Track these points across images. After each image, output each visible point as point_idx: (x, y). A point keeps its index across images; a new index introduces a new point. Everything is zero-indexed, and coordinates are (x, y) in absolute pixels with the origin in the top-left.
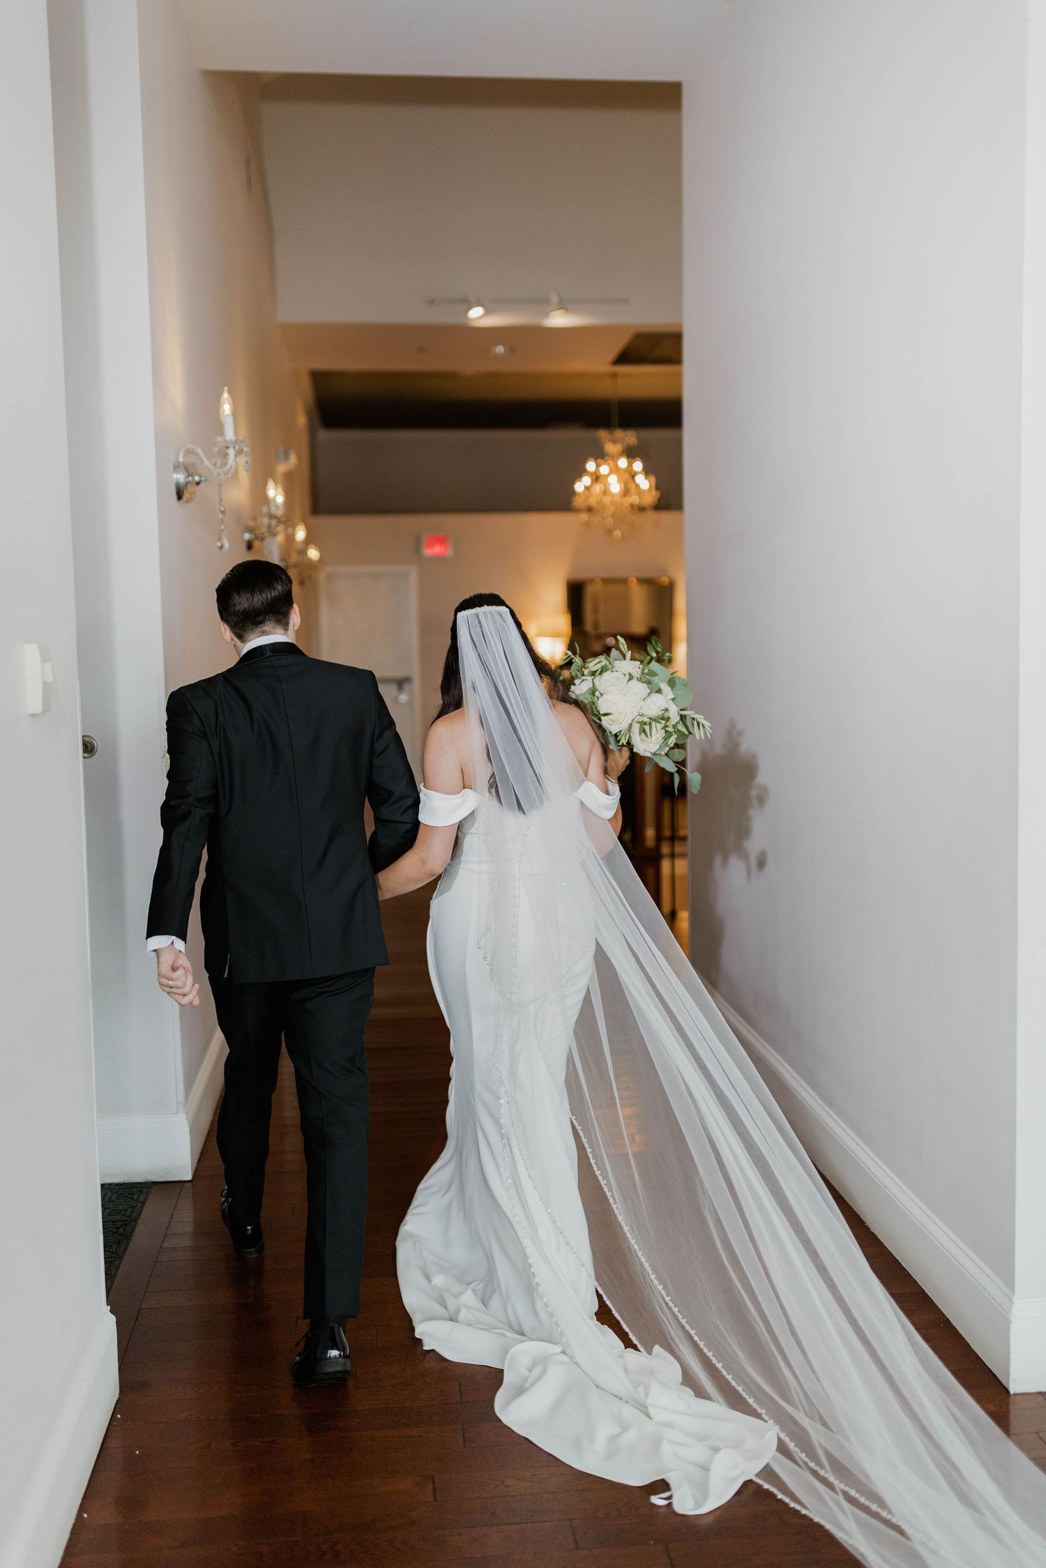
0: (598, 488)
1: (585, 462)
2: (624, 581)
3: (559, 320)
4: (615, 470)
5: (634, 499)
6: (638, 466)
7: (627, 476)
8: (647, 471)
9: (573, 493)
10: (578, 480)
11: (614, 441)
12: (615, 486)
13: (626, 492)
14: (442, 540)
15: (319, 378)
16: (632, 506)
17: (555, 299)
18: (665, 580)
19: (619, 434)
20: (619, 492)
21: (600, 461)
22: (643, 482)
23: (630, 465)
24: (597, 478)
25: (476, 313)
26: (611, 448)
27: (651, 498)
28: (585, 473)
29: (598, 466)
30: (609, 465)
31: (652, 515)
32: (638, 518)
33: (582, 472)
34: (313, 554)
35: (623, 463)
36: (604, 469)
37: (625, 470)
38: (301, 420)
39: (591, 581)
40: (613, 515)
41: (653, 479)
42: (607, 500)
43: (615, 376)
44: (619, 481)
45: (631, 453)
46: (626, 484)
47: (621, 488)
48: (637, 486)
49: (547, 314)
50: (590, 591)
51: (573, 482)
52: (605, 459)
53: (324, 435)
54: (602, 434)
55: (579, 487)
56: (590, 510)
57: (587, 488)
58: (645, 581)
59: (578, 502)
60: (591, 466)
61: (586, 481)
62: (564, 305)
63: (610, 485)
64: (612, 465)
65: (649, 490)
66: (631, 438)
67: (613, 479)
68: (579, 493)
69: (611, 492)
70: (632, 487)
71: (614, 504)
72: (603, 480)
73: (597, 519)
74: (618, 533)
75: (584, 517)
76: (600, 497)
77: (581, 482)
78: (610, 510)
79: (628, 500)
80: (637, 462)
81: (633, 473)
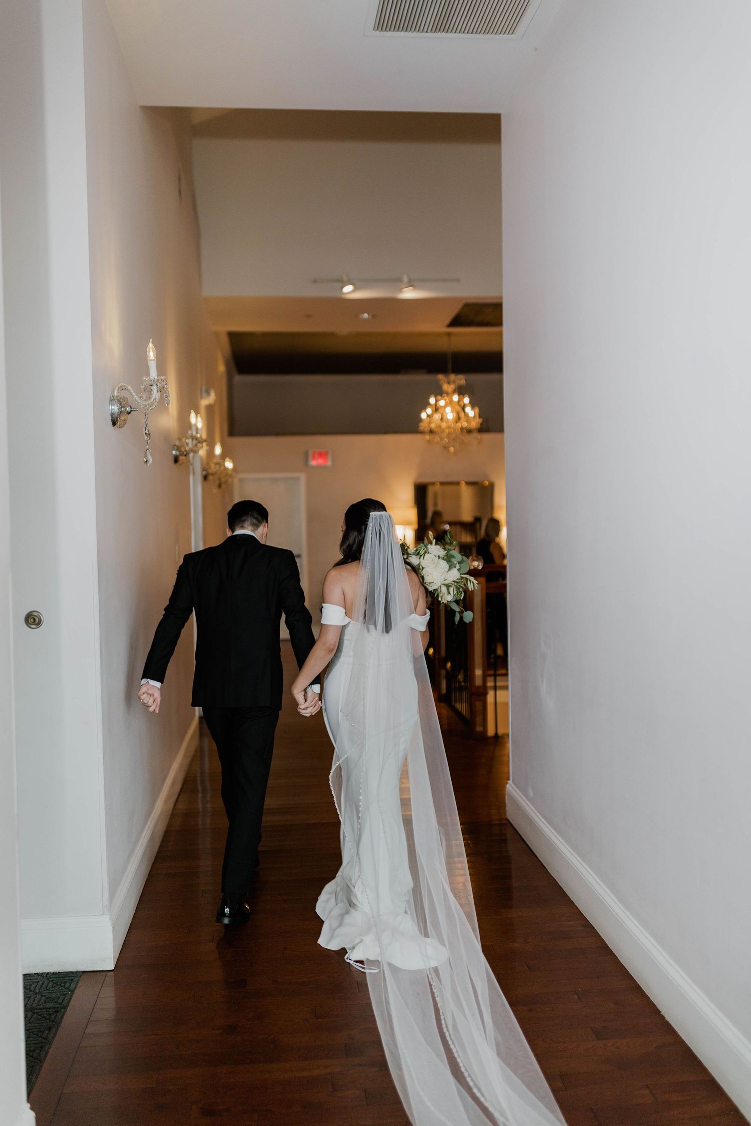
0: (437, 416)
1: (429, 398)
2: (456, 483)
3: (408, 294)
4: (451, 403)
5: (465, 424)
6: (466, 400)
7: (459, 409)
8: (473, 405)
9: (420, 420)
10: (423, 411)
11: (449, 383)
12: (450, 415)
13: (458, 419)
14: (322, 455)
15: (233, 337)
16: (462, 429)
17: (405, 279)
18: (487, 483)
19: (452, 377)
20: (453, 418)
21: (439, 397)
22: (471, 412)
23: (461, 400)
24: (436, 409)
25: (348, 289)
26: (446, 387)
27: (475, 424)
28: (428, 406)
29: (437, 400)
30: (445, 399)
31: (478, 436)
32: (468, 438)
33: (428, 404)
34: (229, 465)
35: (455, 398)
36: (442, 403)
37: (457, 403)
38: (221, 368)
39: (433, 484)
40: (449, 434)
41: (477, 410)
42: (444, 425)
43: (449, 335)
44: (452, 411)
45: (461, 391)
46: (458, 414)
47: (453, 416)
48: (466, 415)
49: (400, 290)
50: (431, 491)
51: (420, 413)
52: (443, 395)
53: (238, 378)
54: (440, 377)
55: (424, 415)
56: (432, 432)
57: (429, 416)
58: (472, 484)
59: (423, 426)
60: (432, 400)
61: (429, 411)
62: (411, 284)
63: (447, 414)
64: (448, 400)
65: (474, 417)
66: (461, 379)
67: (448, 409)
68: (424, 420)
69: (447, 419)
70: (462, 415)
71: (449, 427)
72: (441, 411)
73: (437, 439)
74: (452, 449)
75: (428, 437)
76: (439, 422)
77: (426, 412)
78: (447, 431)
79: (459, 425)
80: (466, 397)
81: (463, 405)
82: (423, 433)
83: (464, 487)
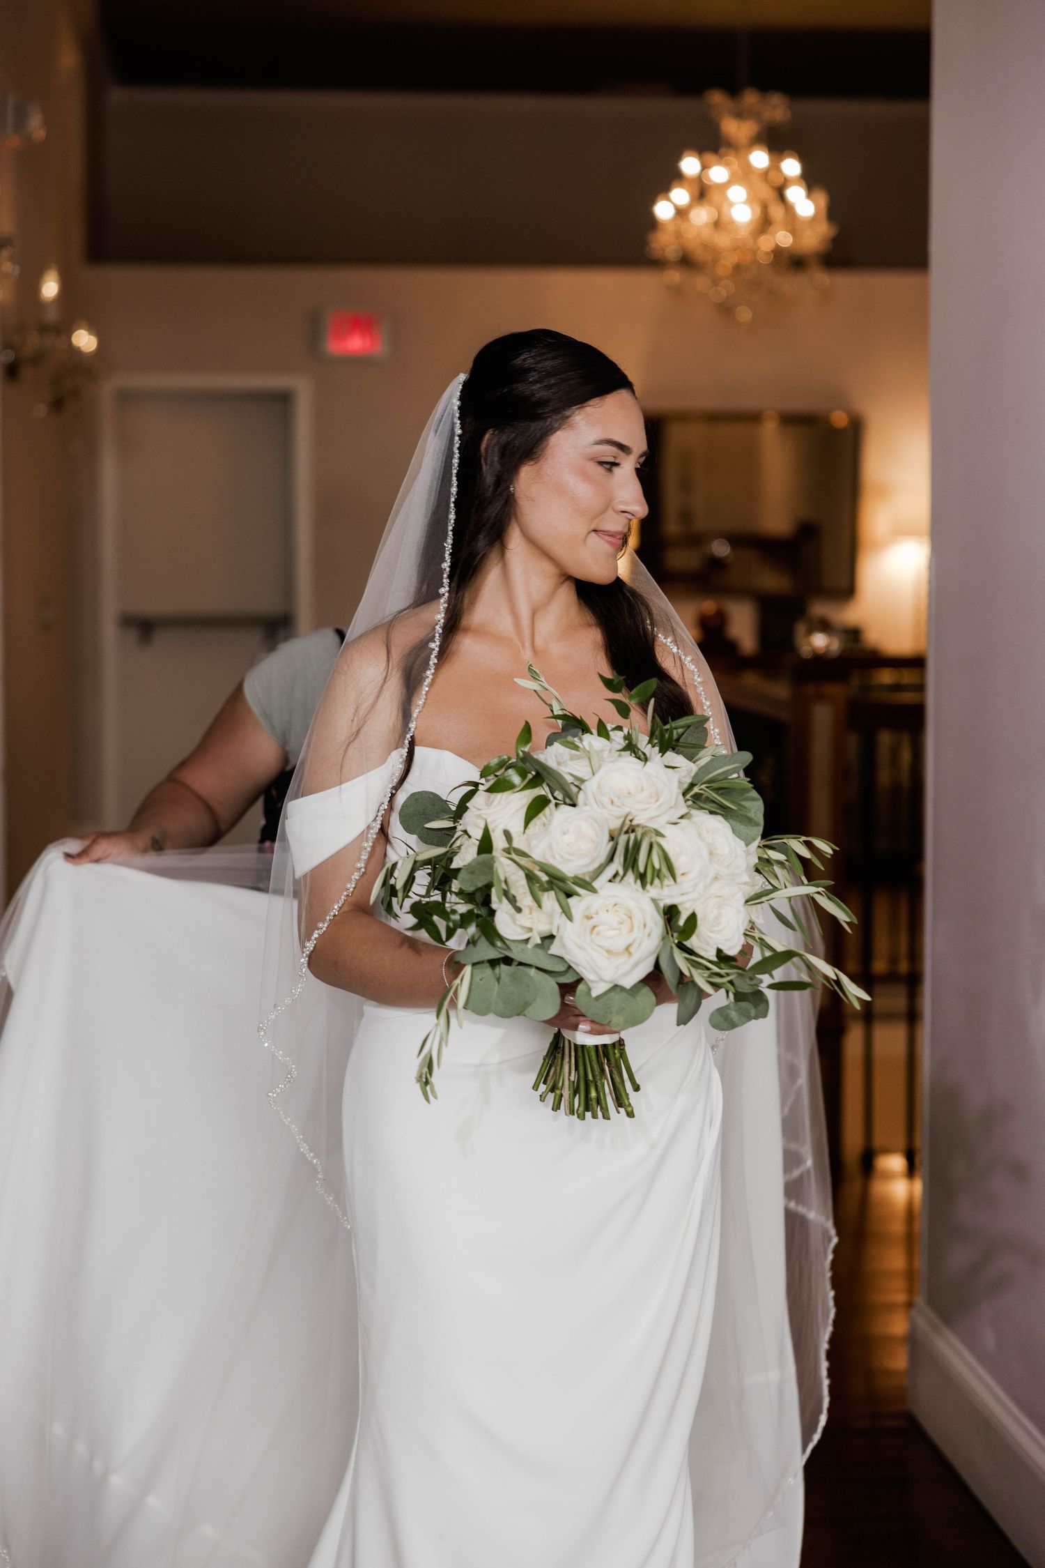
0: (701, 216)
1: (678, 158)
2: (753, 418)
4: (744, 175)
5: (783, 239)
6: (791, 167)
7: (767, 193)
8: (810, 180)
9: (652, 223)
10: (659, 198)
11: (740, 115)
12: (741, 211)
13: (764, 223)
14: (361, 324)
16: (778, 252)
18: (840, 419)
19: (751, 98)
20: (751, 221)
21: (710, 157)
22: (803, 203)
23: (775, 166)
24: (702, 192)
26: (733, 128)
27: (815, 237)
28: (677, 182)
29: (705, 167)
30: (727, 165)
31: (822, 278)
32: (791, 284)
33: (675, 176)
34: (85, 340)
35: (760, 158)
36: (718, 174)
37: (765, 174)
38: (68, 59)
39: (684, 417)
40: (738, 268)
41: (822, 199)
42: (723, 241)
44: (747, 200)
45: (776, 142)
46: (765, 208)
47: (753, 213)
48: (788, 208)
51: (653, 202)
52: (722, 150)
53: (118, 96)
54: (717, 98)
55: (663, 210)
56: (686, 261)
57: (681, 213)
58: (794, 421)
59: (663, 243)
60: (690, 165)
61: (680, 195)
63: (731, 205)
64: (736, 166)
65: (814, 219)
66: (777, 108)
67: (737, 194)
68: (664, 224)
69: (732, 222)
70: (777, 212)
71: (735, 248)
72: (715, 196)
73: (700, 282)
74: (744, 314)
75: (674, 276)
76: (707, 233)
77: (668, 199)
78: (729, 261)
79: (766, 244)
80: (788, 158)
81: (779, 182)
82: (656, 264)
83: (770, 431)
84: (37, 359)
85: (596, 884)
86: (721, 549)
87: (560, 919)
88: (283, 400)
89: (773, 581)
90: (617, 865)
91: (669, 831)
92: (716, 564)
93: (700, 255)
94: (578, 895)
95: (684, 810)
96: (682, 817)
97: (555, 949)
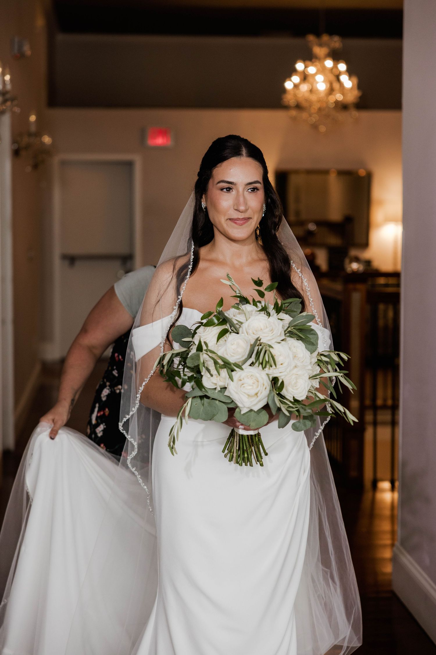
0: (304, 88)
1: (295, 63)
2: (326, 172)
4: (323, 70)
5: (339, 97)
6: (342, 67)
7: (332, 78)
8: (350, 72)
9: (284, 90)
10: (287, 79)
11: (321, 45)
12: (321, 85)
13: (331, 91)
14: (163, 133)
16: (337, 102)
18: (362, 173)
19: (325, 38)
20: (325, 89)
21: (308, 63)
22: (347, 82)
23: (335, 66)
24: (305, 77)
26: (317, 50)
27: (352, 96)
28: (294, 73)
29: (306, 67)
30: (315, 66)
31: (355, 113)
32: (342, 116)
33: (294, 71)
34: (47, 140)
35: (329, 63)
36: (312, 70)
37: (331, 70)
39: (297, 172)
40: (320, 109)
41: (355, 80)
42: (314, 98)
44: (324, 81)
45: (336, 56)
46: (331, 84)
47: (326, 87)
48: (341, 85)
50: (294, 181)
51: (284, 81)
52: (313, 60)
54: (311, 38)
55: (289, 85)
56: (298, 107)
57: (296, 86)
58: (343, 173)
59: (289, 99)
60: (300, 66)
61: (296, 79)
63: (317, 83)
64: (319, 66)
65: (352, 88)
66: (336, 42)
67: (320, 78)
68: (289, 91)
69: (317, 90)
70: (336, 86)
71: (319, 101)
72: (310, 79)
73: (304, 115)
74: (322, 129)
75: (294, 113)
76: (307, 95)
77: (291, 80)
78: (316, 106)
79: (332, 99)
80: (341, 63)
81: (338, 73)
82: (286, 107)
83: (333, 178)
84: (28, 147)
85: (243, 367)
86: (312, 227)
87: (228, 381)
88: (130, 164)
89: (334, 240)
90: (253, 359)
91: (276, 346)
92: (310, 233)
93: (304, 104)
94: (236, 371)
95: (283, 337)
96: (283, 340)
97: (226, 393)
